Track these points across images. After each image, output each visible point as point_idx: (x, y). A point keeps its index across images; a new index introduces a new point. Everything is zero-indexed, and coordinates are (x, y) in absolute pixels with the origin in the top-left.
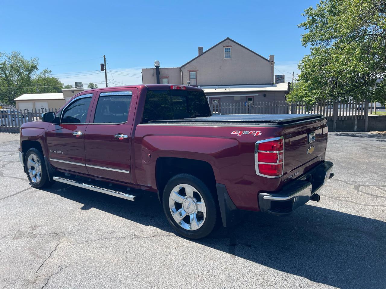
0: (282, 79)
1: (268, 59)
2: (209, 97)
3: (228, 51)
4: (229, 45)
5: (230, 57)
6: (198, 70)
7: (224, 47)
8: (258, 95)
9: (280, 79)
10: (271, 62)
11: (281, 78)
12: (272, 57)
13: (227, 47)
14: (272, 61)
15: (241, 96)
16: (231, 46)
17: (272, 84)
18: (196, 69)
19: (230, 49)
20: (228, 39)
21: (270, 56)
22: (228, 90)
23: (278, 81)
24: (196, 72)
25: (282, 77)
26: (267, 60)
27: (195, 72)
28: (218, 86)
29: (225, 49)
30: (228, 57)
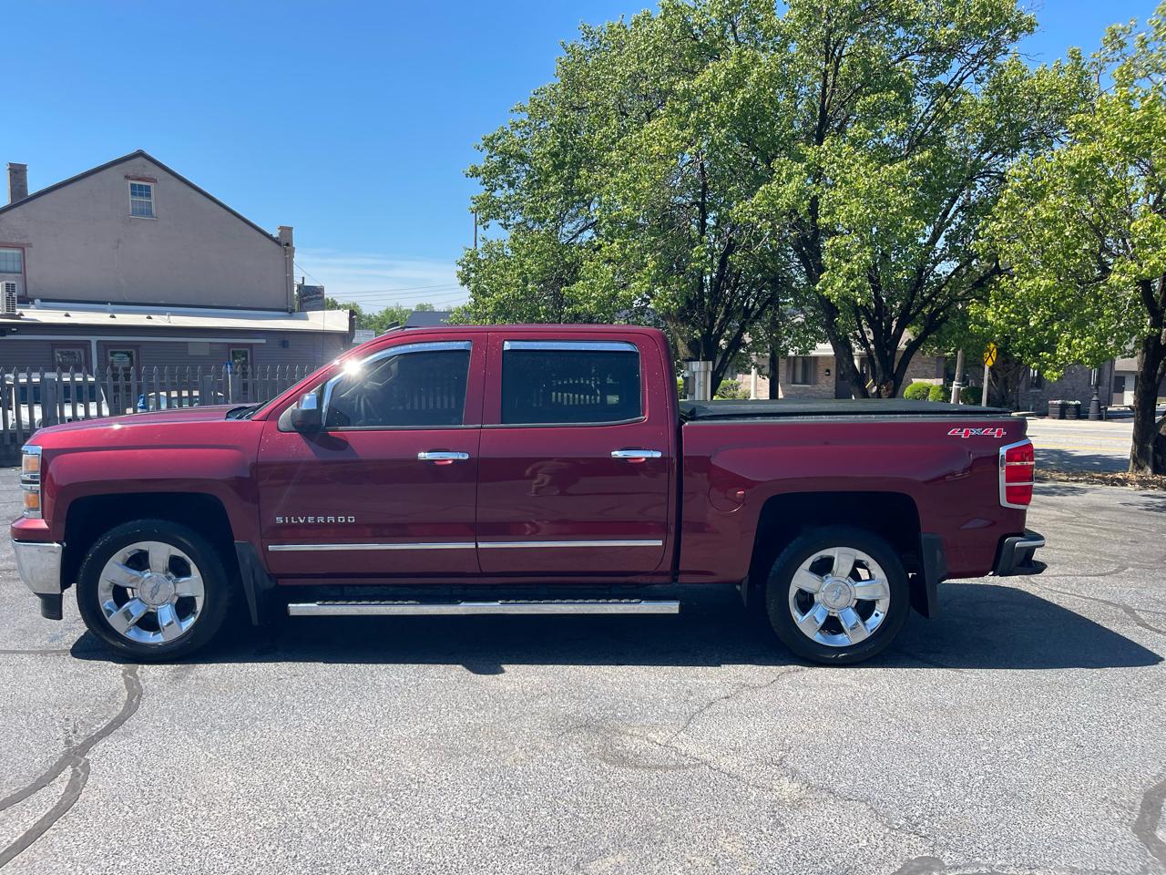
0: (317, 298)
1: (274, 236)
2: (98, 342)
3: (141, 195)
4: (147, 174)
5: (150, 213)
6: (30, 245)
7: (127, 177)
8: (264, 341)
9: (312, 298)
10: (284, 243)
11: (314, 296)
12: (286, 231)
13: (139, 179)
14: (288, 245)
15: (210, 343)
16: (154, 180)
17: (289, 312)
18: (24, 241)
19: (148, 188)
20: (140, 154)
21: (281, 228)
22: (159, 320)
23: (306, 304)
24: (23, 249)
25: (317, 293)
26: (270, 237)
27: (17, 252)
28: (113, 303)
29: (132, 184)
30: (142, 213)
